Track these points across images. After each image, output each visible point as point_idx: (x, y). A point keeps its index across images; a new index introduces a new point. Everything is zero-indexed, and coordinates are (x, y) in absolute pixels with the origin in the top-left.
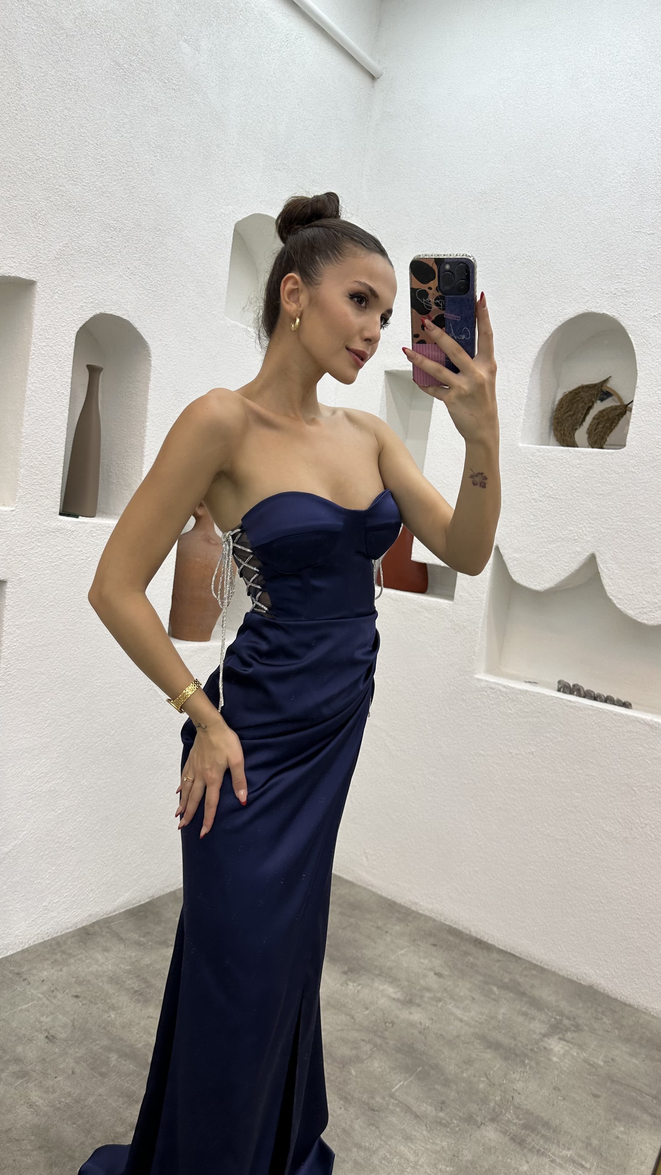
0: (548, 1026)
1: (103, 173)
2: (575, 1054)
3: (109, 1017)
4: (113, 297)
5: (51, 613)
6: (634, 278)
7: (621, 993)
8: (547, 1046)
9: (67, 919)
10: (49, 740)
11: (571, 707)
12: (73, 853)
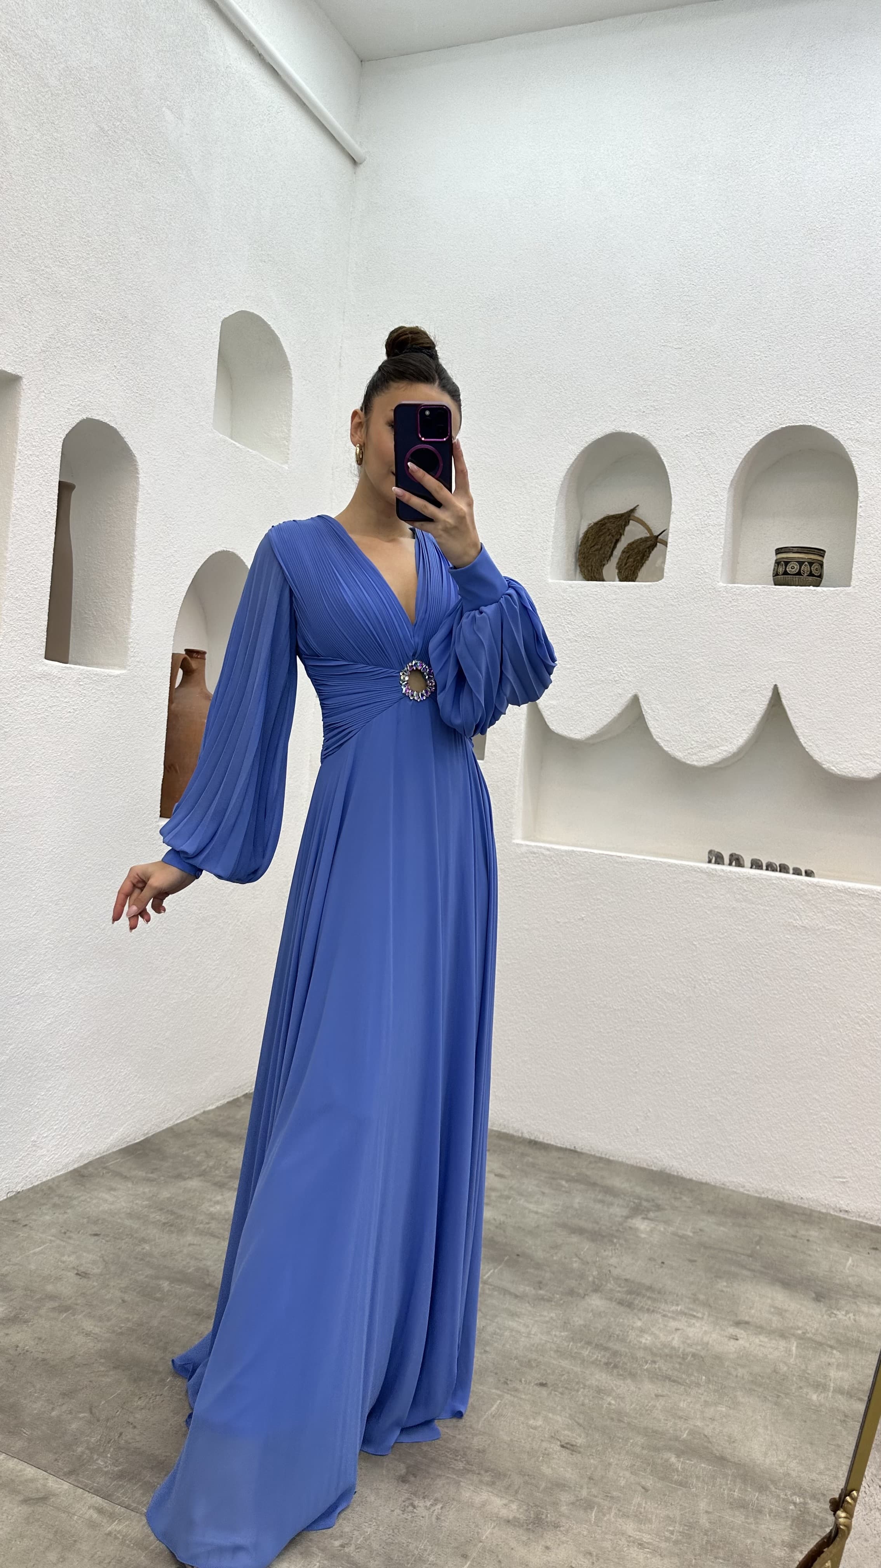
0: (628, 1209)
2: (662, 1229)
3: (143, 1249)
4: (100, 400)
7: (696, 1172)
8: (631, 1225)
9: (57, 1159)
11: (622, 863)
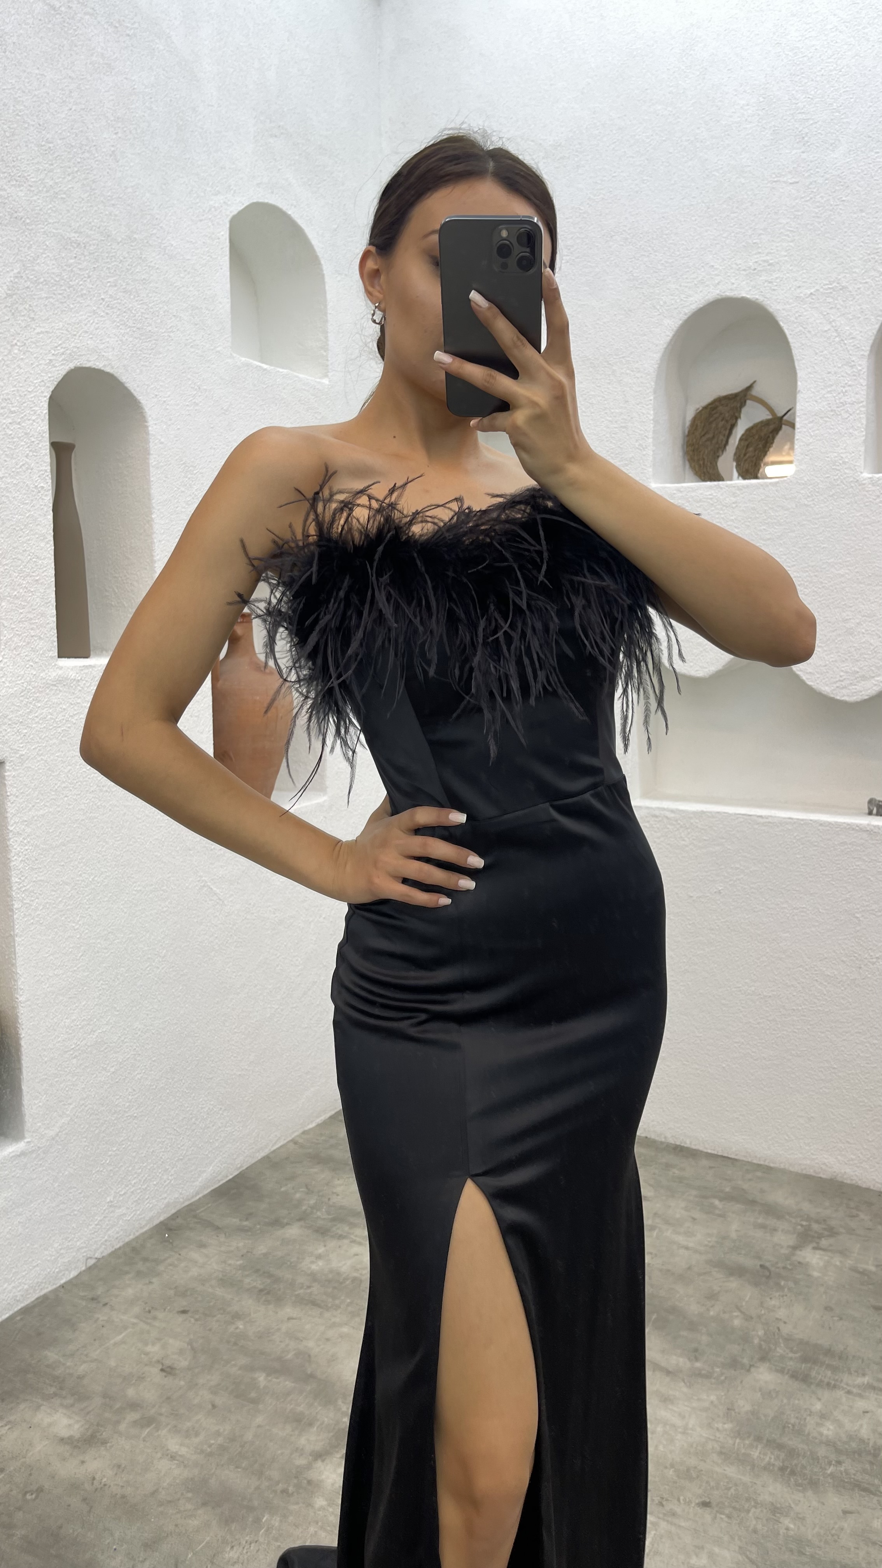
0: (795, 1236)
1: (52, 165)
2: (838, 1263)
3: (237, 1328)
4: (89, 342)
5: (66, 798)
6: (778, 245)
7: (874, 1180)
8: (801, 1260)
9: (139, 1215)
10: (86, 974)
12: (136, 1123)
